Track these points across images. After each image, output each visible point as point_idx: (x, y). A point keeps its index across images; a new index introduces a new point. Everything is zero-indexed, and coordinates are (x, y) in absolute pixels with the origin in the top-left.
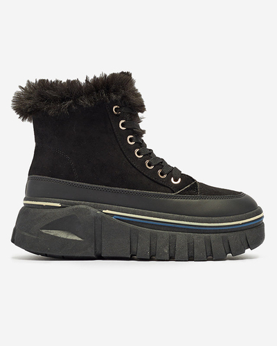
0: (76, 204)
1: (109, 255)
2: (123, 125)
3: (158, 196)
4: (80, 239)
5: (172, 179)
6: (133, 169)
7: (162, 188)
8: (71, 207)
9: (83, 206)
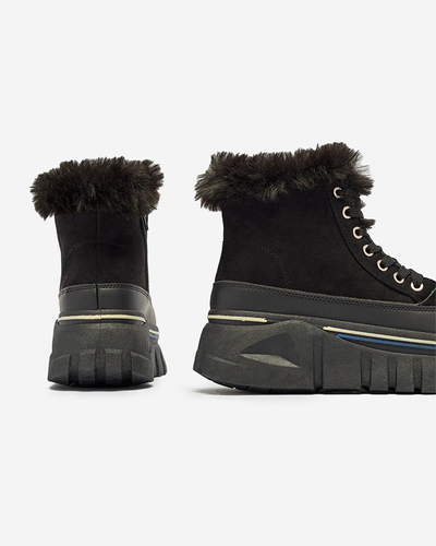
0: (286, 319)
1: (333, 387)
2: (347, 213)
3: (397, 307)
4: (294, 366)
5: (412, 285)
6: (363, 271)
7: (400, 296)
8: (281, 323)
9: (296, 321)
